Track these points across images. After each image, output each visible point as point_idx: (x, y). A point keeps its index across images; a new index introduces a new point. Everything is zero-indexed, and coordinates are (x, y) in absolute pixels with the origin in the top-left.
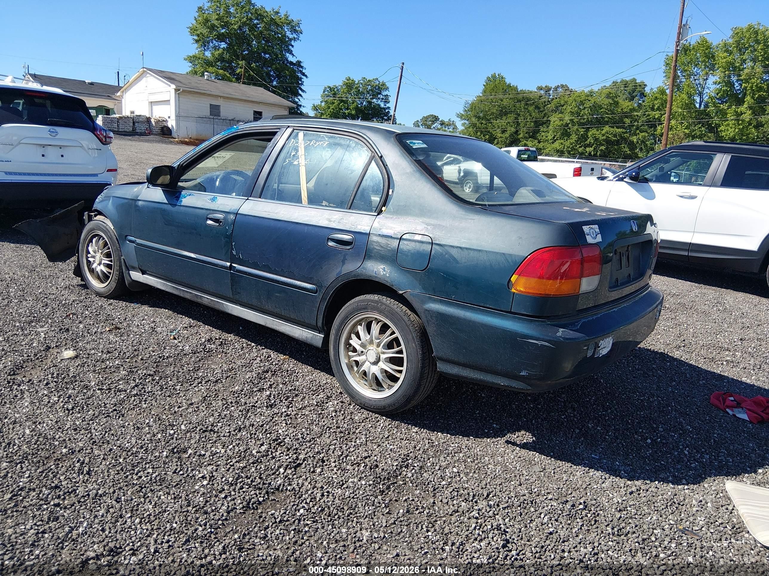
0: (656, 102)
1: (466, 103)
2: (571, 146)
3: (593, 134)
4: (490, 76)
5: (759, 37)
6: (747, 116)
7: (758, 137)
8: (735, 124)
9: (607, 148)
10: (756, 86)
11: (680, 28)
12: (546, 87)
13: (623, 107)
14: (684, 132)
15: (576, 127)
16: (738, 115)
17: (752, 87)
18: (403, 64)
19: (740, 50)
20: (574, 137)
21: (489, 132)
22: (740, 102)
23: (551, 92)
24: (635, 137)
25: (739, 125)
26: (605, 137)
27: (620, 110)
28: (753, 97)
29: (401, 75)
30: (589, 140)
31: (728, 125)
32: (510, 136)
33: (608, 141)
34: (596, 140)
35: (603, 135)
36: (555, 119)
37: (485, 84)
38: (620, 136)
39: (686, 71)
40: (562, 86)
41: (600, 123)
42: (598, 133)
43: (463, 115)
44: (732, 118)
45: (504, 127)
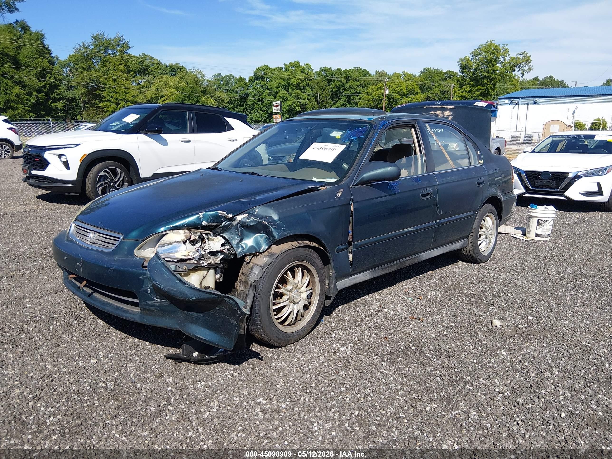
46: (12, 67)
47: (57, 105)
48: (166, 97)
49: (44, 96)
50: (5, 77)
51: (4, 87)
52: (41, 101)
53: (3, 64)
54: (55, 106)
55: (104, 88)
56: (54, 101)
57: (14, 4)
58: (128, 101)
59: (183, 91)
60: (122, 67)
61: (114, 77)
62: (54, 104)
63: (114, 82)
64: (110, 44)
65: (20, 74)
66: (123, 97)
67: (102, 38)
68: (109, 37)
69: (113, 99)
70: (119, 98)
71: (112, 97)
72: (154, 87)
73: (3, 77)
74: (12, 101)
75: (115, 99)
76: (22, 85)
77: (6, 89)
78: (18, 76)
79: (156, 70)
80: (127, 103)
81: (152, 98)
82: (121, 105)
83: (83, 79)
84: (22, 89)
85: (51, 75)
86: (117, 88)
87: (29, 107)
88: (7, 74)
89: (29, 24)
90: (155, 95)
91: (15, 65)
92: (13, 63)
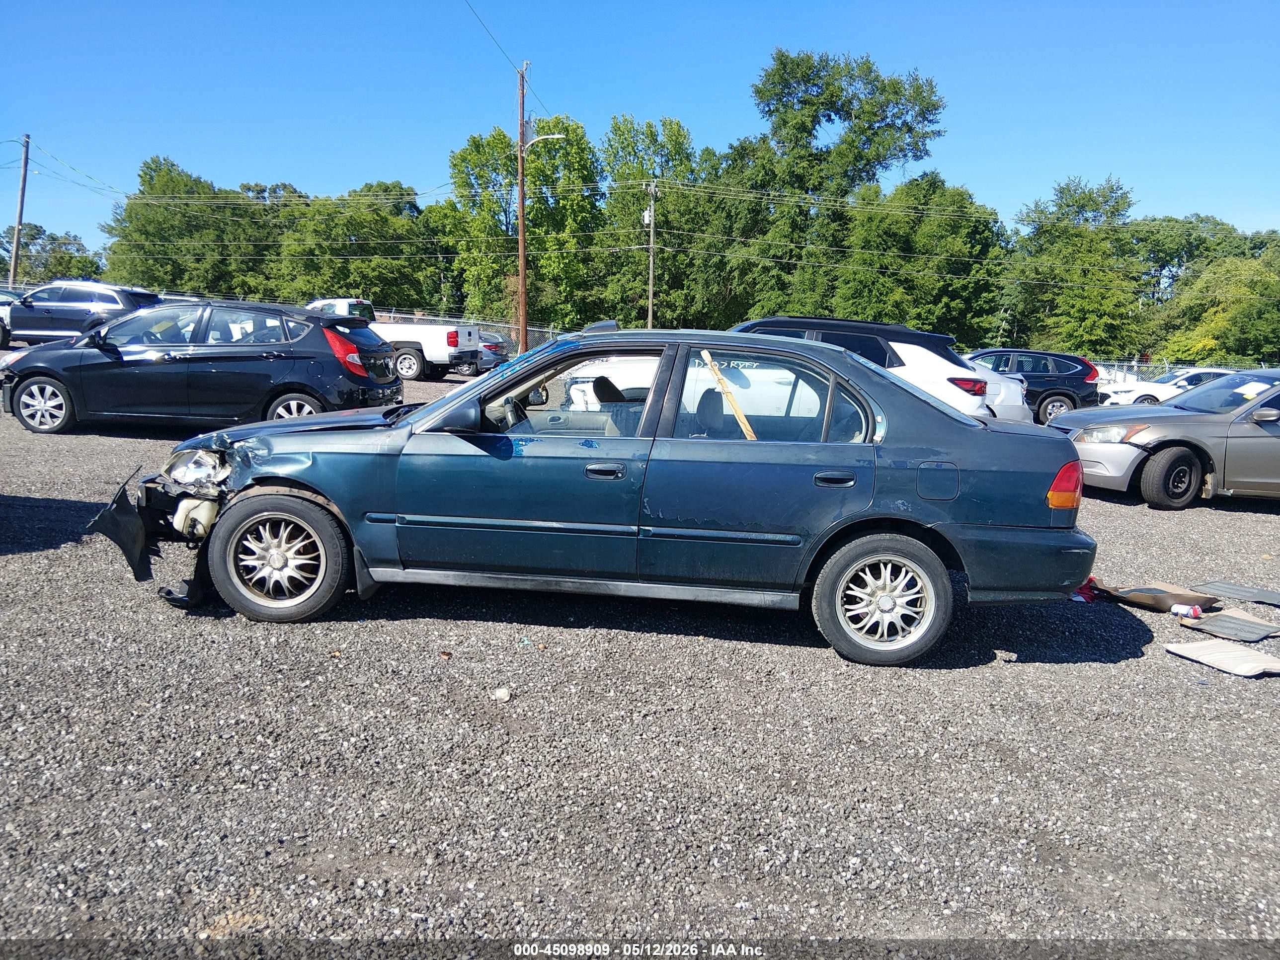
0: (446, 222)
1: (117, 206)
2: (325, 286)
3: (358, 268)
4: (149, 161)
5: (571, 136)
6: (572, 246)
7: (588, 276)
8: (558, 257)
9: (381, 291)
10: (577, 204)
11: (522, 125)
12: (256, 185)
13: (396, 226)
14: (492, 268)
15: (327, 257)
16: (561, 244)
17: (572, 206)
18: (28, 137)
19: (549, 152)
20: (327, 273)
21: (170, 259)
22: (559, 226)
23: (266, 195)
24: (420, 273)
25: (563, 258)
26: (376, 273)
27: (391, 231)
28: (575, 220)
29: (27, 159)
30: (352, 277)
31: (550, 258)
32: (212, 267)
33: (381, 278)
34: (364, 277)
35: (374, 270)
36: (289, 242)
37: (141, 173)
38: (399, 271)
39: (482, 177)
40: (285, 186)
41: (364, 250)
42: (363, 265)
43: (113, 228)
44: (554, 248)
45: (198, 251)
46: (899, 256)
47: (982, 322)
48: (1222, 306)
49: (961, 305)
50: (883, 274)
51: (878, 290)
52: (954, 313)
53: (885, 250)
54: (978, 323)
55: (1061, 288)
56: (979, 313)
57: (924, 144)
58: (1105, 314)
59: (1266, 292)
60: (1107, 245)
61: (1087, 266)
62: (977, 320)
63: (1085, 275)
64: (1091, 199)
65: (909, 266)
66: (1096, 306)
67: (1075, 191)
68: (1089, 186)
69: (1075, 309)
70: (1087, 308)
71: (1073, 306)
72: (1199, 284)
73: (881, 273)
74: (886, 314)
75: (1079, 311)
76: (909, 285)
77: (881, 294)
78: (907, 270)
79: (1218, 248)
80: (1101, 318)
81: (1191, 308)
82: (1088, 323)
83: (1023, 272)
84: (907, 294)
85: (982, 265)
86: (1086, 288)
87: (930, 324)
88: (887, 268)
89: (942, 176)
90: (1198, 302)
91: (903, 251)
92: (902, 249)
